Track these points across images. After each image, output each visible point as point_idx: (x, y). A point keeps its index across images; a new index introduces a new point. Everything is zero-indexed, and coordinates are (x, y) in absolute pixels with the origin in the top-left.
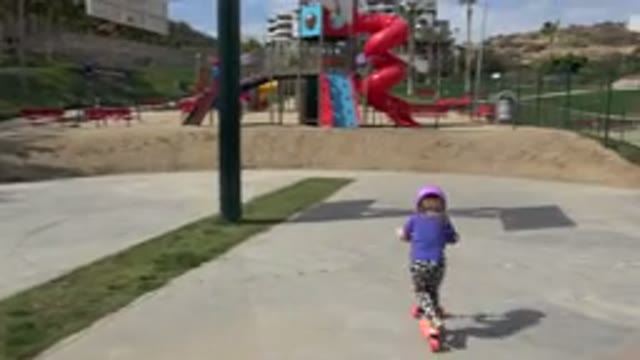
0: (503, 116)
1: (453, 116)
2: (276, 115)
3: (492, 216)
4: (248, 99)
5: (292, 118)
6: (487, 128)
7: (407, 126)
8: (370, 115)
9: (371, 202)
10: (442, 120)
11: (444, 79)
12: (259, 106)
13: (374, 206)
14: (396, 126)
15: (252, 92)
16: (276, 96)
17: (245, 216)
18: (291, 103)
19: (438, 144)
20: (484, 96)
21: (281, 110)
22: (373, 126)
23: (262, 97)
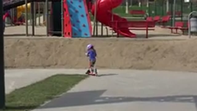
0: (193, 30)
1: (158, 30)
2: (30, 28)
3: (189, 101)
4: (8, 16)
5: (42, 30)
6: (183, 37)
7: (127, 36)
8: (99, 28)
9: (102, 92)
10: (150, 32)
11: (151, 2)
12: (18, 21)
13: (104, 95)
14: (118, 36)
15: (12, 11)
16: (30, 14)
17: (7, 104)
18: (41, 19)
19: (149, 49)
20: (180, 15)
21: (34, 25)
22: (102, 36)
23: (19, 14)
